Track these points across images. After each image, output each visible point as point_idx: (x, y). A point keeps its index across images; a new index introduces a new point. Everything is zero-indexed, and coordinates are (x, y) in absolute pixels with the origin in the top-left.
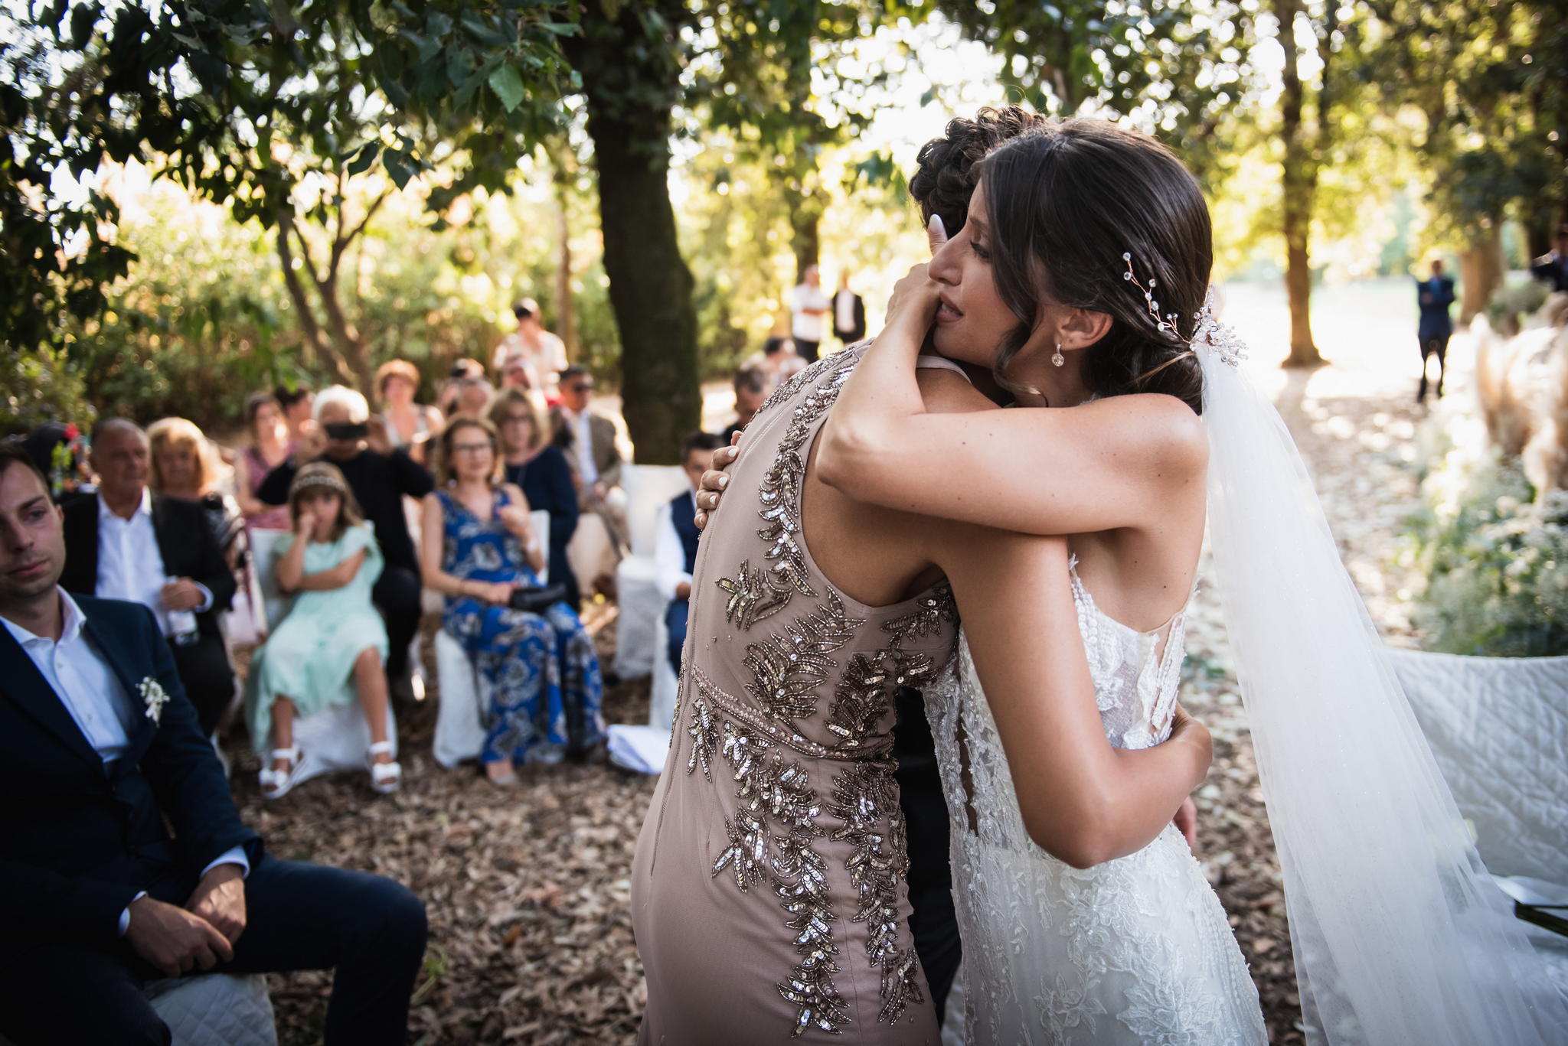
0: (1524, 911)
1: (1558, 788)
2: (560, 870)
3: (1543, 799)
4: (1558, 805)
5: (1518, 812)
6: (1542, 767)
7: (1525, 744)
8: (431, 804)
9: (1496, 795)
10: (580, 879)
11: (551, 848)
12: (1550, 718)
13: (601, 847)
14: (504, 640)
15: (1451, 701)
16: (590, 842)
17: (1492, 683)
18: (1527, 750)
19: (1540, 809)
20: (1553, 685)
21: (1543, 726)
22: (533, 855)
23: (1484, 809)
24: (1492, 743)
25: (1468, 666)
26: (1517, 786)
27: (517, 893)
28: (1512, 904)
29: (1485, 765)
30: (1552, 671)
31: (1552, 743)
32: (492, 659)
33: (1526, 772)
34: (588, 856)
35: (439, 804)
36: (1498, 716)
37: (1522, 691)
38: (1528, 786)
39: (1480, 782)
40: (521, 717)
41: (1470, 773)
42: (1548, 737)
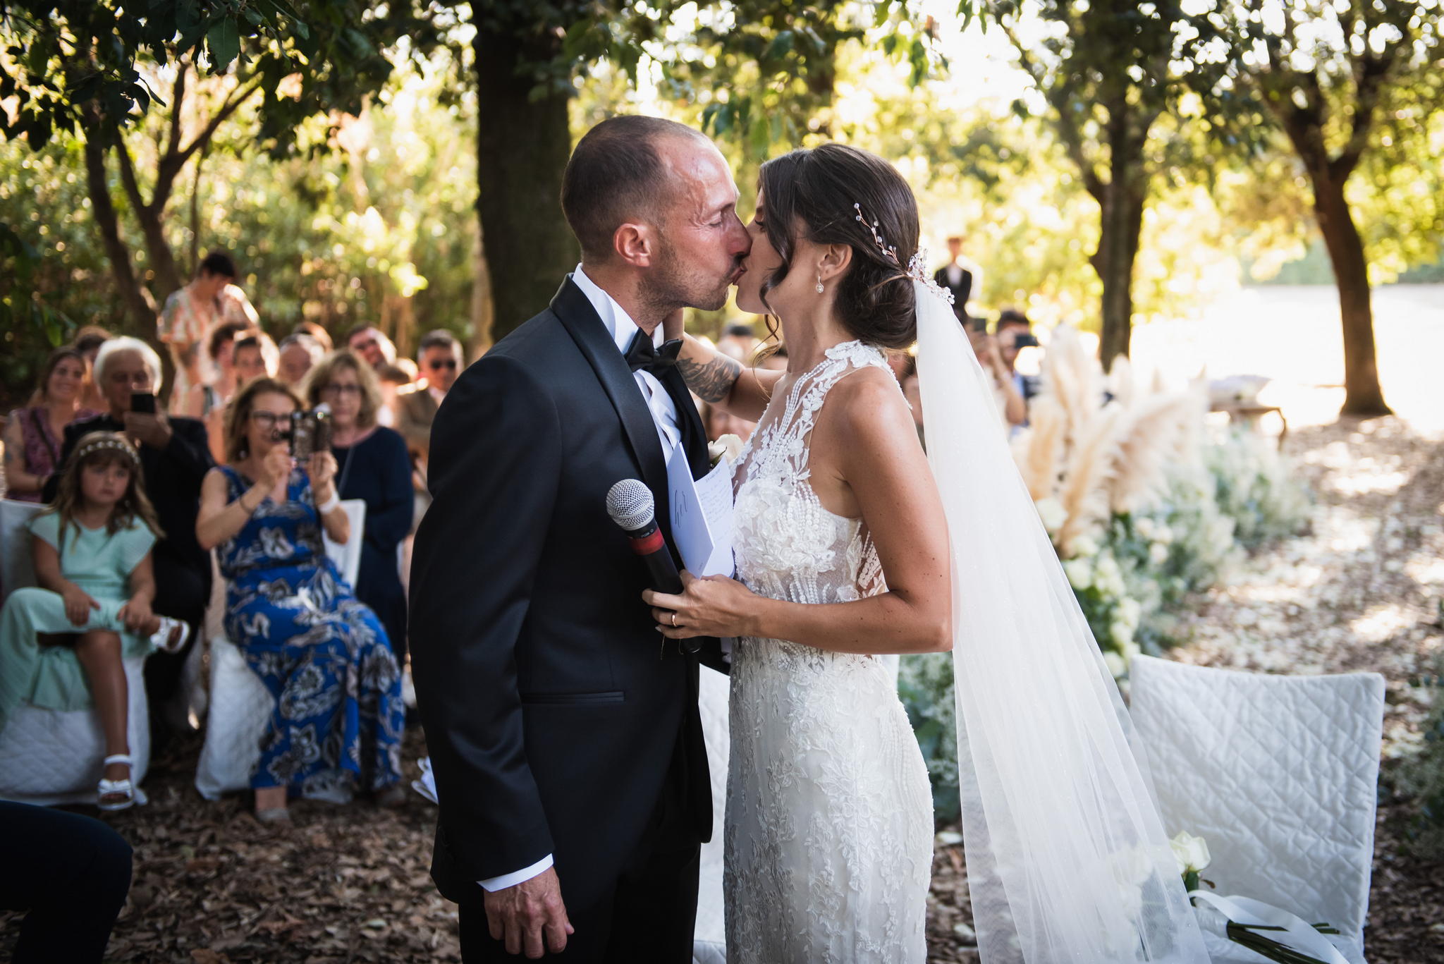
0: (1236, 932)
1: (1306, 814)
2: (311, 906)
3: (1291, 825)
4: (1306, 833)
5: (1264, 837)
6: (1290, 790)
7: (1275, 764)
8: (176, 836)
9: (1242, 818)
10: (332, 916)
11: (307, 886)
12: (1303, 739)
13: (366, 887)
14: (299, 642)
15: (1207, 716)
16: (355, 882)
17: (1251, 700)
18: (1277, 770)
19: (1286, 835)
20: (1310, 703)
21: (1294, 746)
22: (283, 890)
23: (1230, 832)
24: (1242, 762)
25: (1229, 680)
26: (1263, 808)
27: (253, 924)
28: (1224, 923)
29: (1234, 785)
30: (1311, 688)
31: (1302, 764)
32: (280, 664)
33: (1273, 793)
34: (349, 894)
35: (188, 838)
36: (1251, 733)
37: (1280, 708)
38: (1275, 809)
39: (1226, 802)
40: (308, 735)
41: (1218, 793)
42: (1300, 758)
